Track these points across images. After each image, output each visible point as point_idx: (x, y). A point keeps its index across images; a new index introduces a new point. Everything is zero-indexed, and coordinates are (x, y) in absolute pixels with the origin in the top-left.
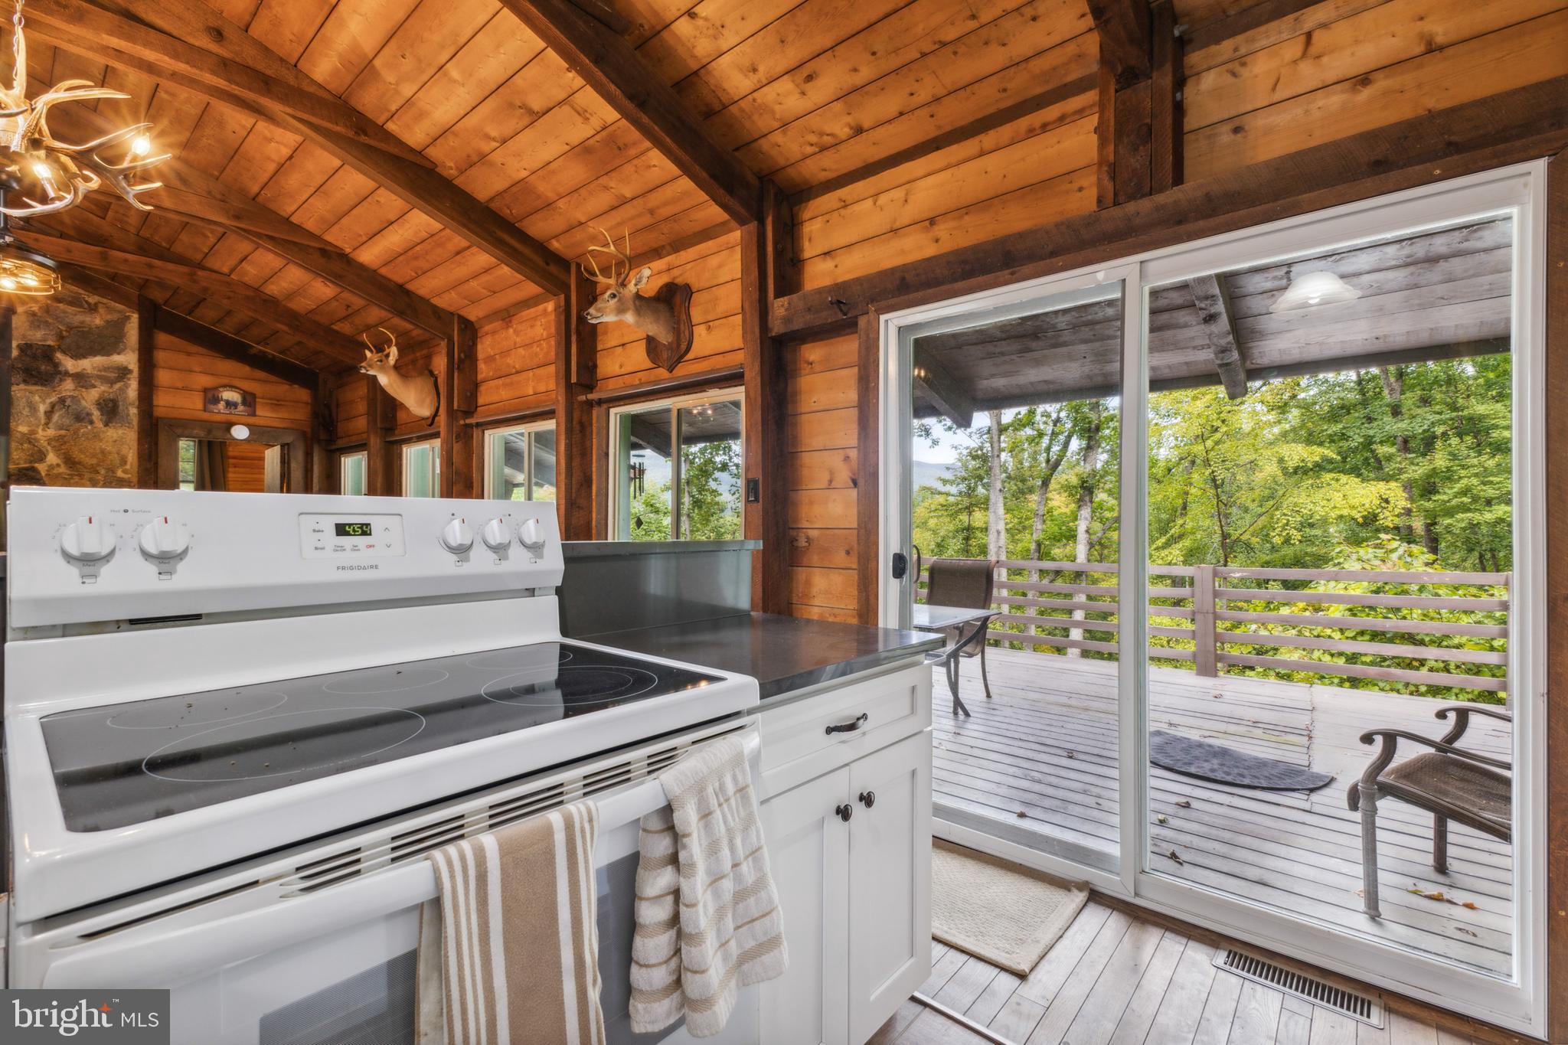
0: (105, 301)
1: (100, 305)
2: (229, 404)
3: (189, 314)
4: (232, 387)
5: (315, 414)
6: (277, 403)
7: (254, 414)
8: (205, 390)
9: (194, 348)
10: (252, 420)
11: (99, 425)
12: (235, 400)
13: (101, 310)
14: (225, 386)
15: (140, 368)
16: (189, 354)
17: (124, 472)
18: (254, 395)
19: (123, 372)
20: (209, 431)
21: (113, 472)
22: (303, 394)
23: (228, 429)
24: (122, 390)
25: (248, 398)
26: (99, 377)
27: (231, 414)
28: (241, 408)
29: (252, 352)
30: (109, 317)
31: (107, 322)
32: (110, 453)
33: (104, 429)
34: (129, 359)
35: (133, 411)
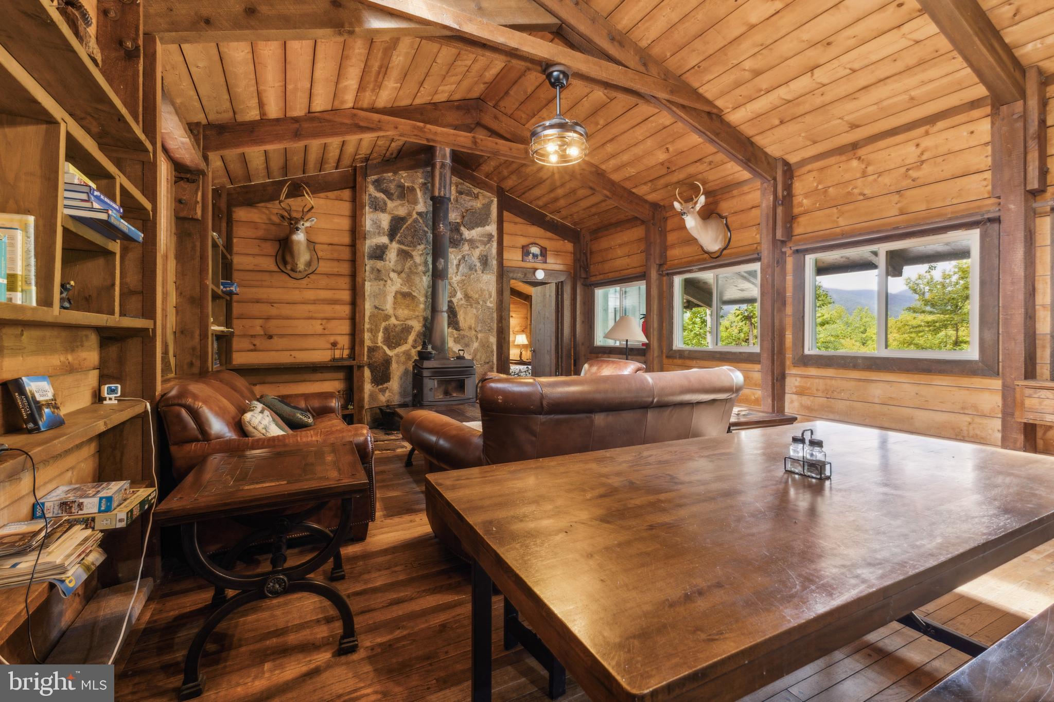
0: (482, 191)
1: (480, 194)
2: (535, 256)
3: (518, 197)
4: (535, 244)
5: (576, 260)
6: (557, 253)
7: (546, 262)
8: (523, 247)
9: (518, 220)
10: (545, 266)
11: (479, 272)
12: (537, 253)
13: (480, 197)
14: (532, 244)
15: (498, 234)
16: (516, 223)
17: (491, 302)
18: (546, 248)
19: (490, 236)
20: (525, 275)
21: (486, 303)
22: (569, 246)
23: (534, 273)
24: (490, 249)
25: (543, 252)
26: (480, 241)
27: (535, 262)
28: (540, 258)
29: (548, 219)
30: (484, 202)
31: (483, 205)
32: (484, 290)
33: (481, 275)
34: (492, 228)
35: (495, 262)
